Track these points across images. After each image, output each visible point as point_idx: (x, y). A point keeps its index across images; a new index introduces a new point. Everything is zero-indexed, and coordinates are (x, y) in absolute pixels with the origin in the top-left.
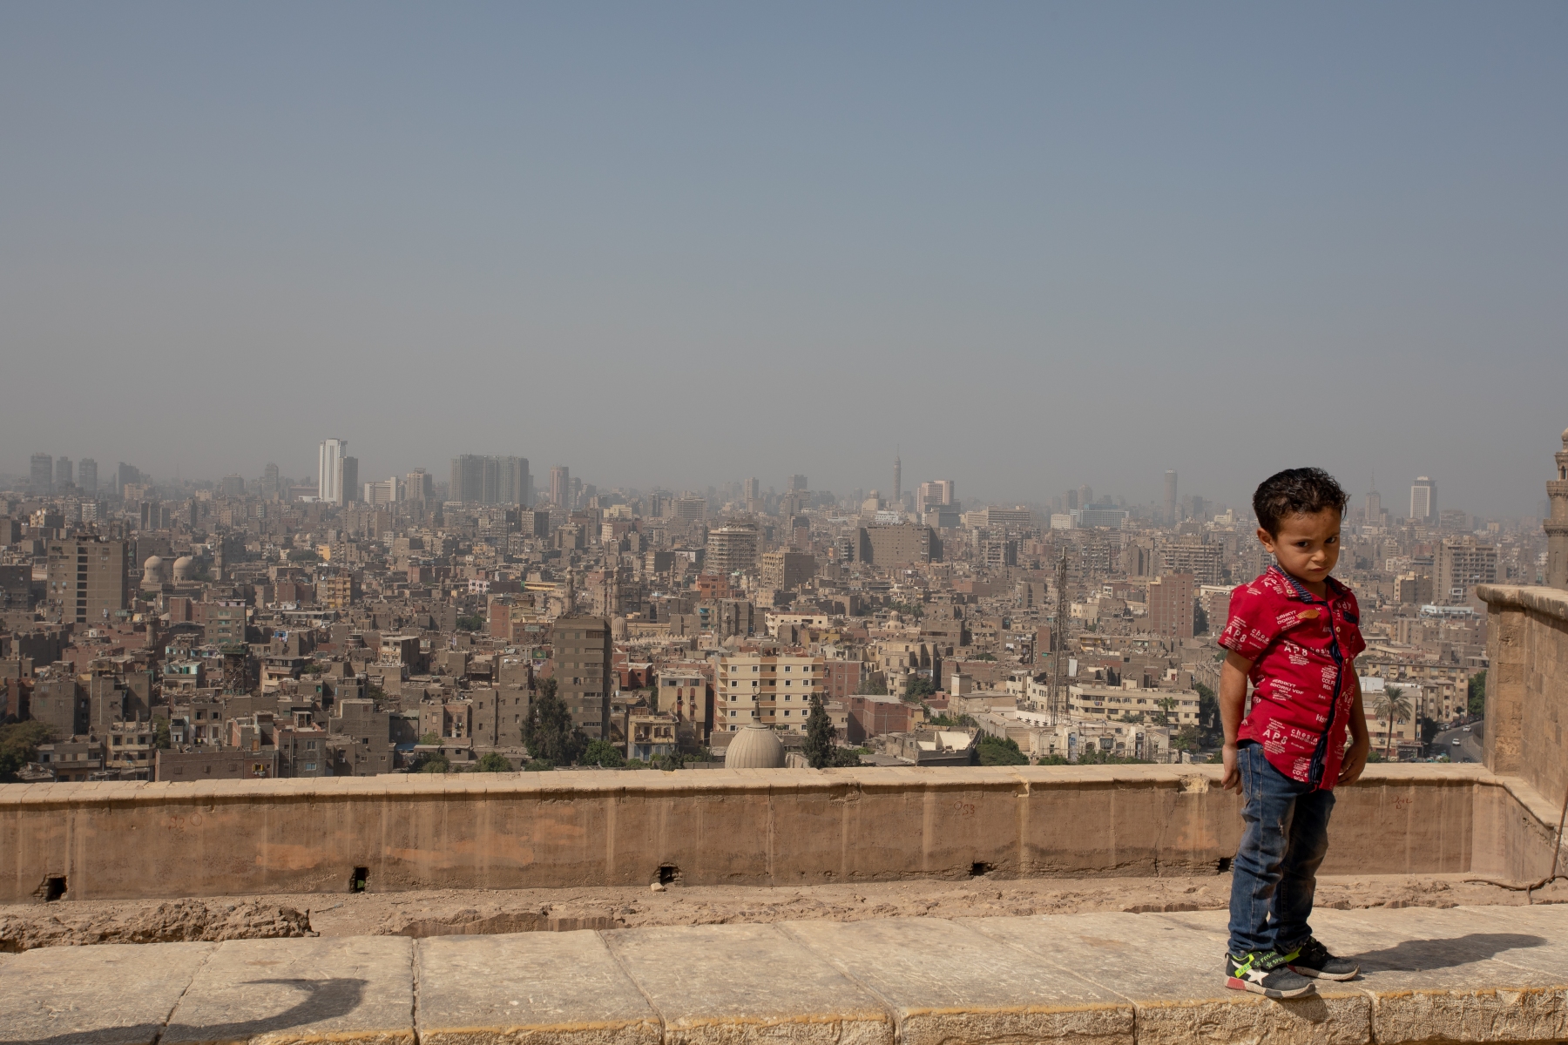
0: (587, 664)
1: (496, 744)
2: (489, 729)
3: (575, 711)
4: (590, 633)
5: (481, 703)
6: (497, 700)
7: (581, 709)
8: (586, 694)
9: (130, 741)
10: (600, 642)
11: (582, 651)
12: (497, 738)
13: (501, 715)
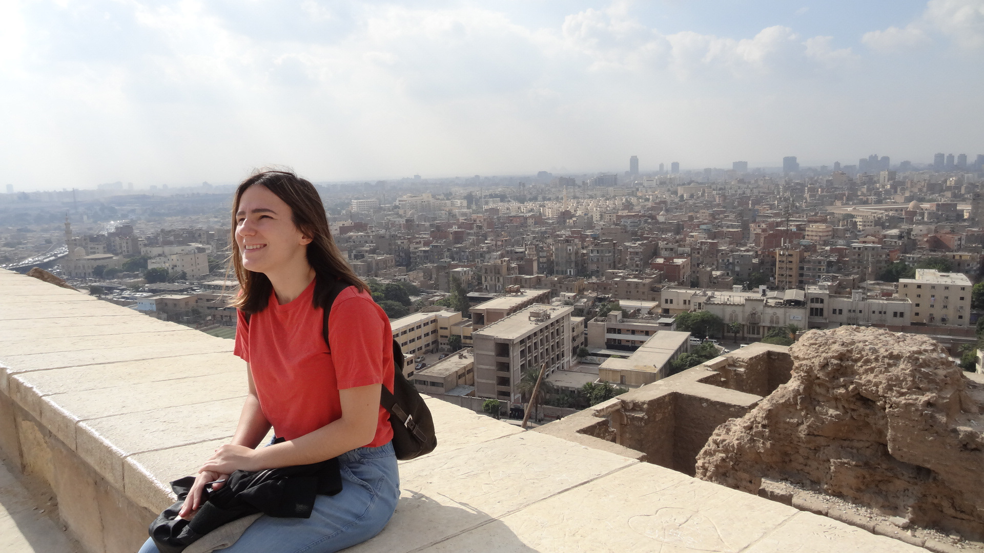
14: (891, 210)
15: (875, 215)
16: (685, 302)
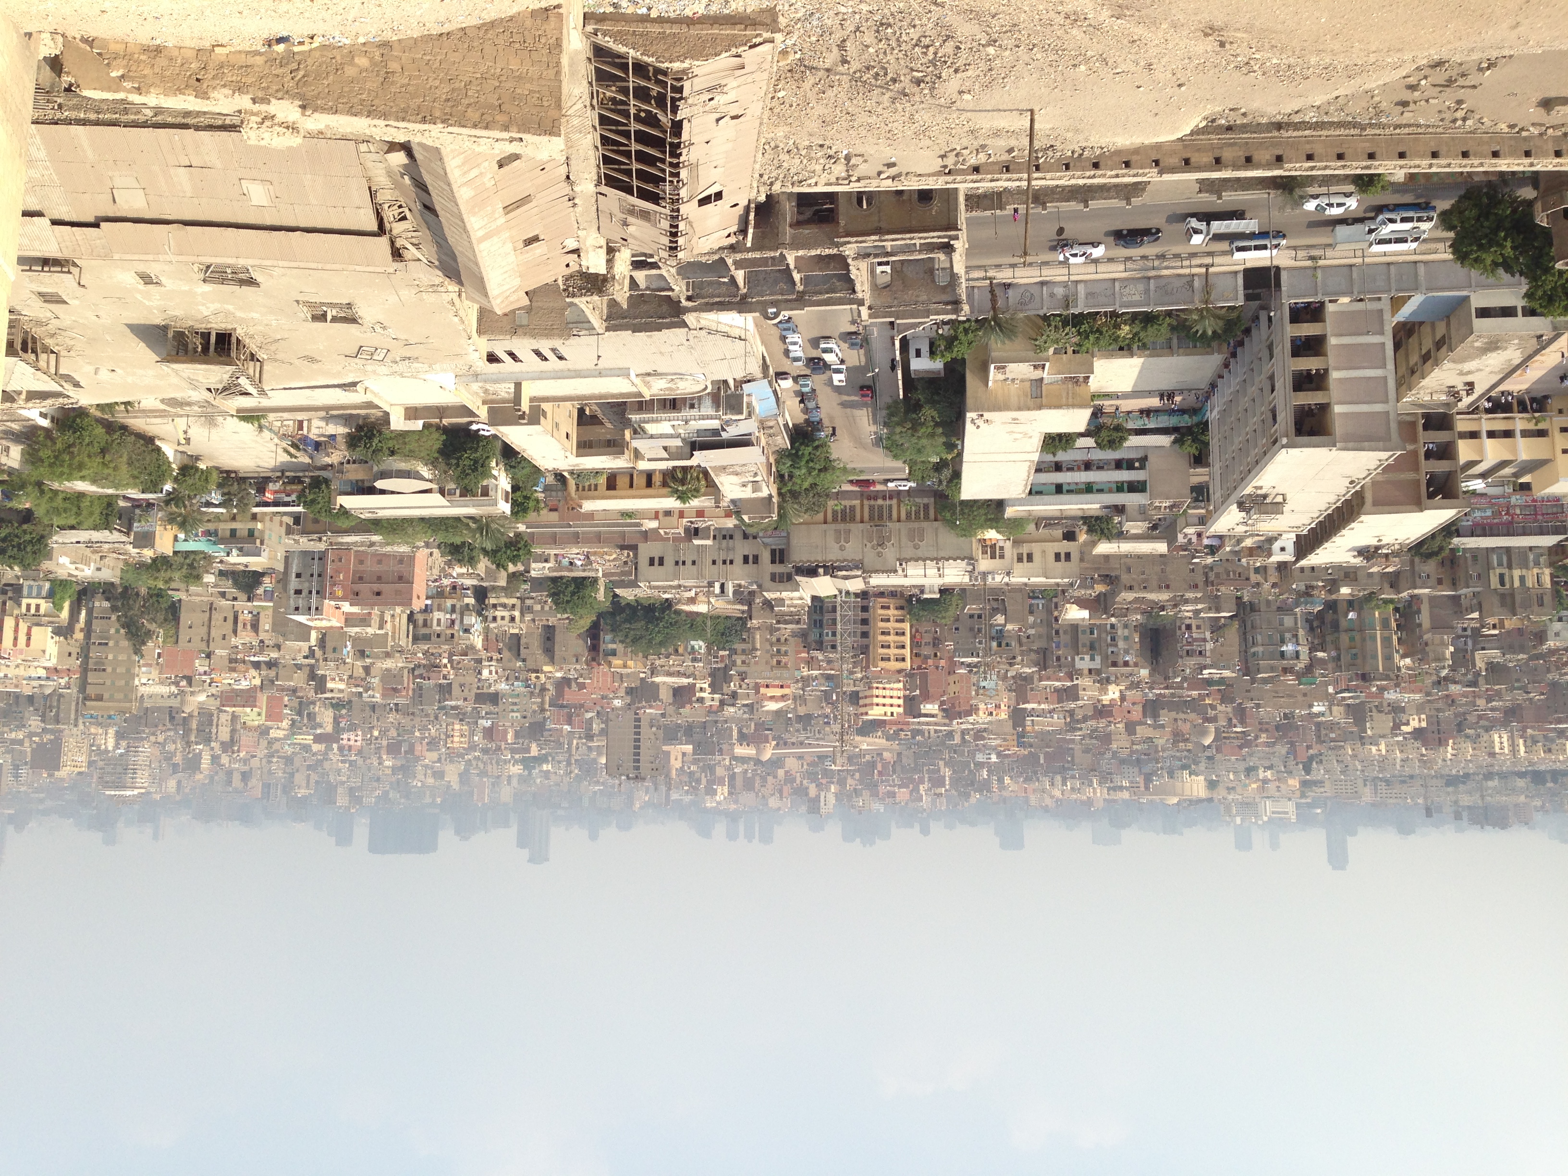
0: (104, 670)
1: (212, 604)
2: (217, 617)
3: (117, 631)
4: (99, 698)
5: (224, 639)
6: (208, 642)
7: (112, 631)
8: (107, 644)
9: (503, 618)
10: (91, 690)
11: (108, 682)
12: (211, 609)
13: (205, 628)
14: (793, 744)
15: (817, 736)
16: (1030, 558)
